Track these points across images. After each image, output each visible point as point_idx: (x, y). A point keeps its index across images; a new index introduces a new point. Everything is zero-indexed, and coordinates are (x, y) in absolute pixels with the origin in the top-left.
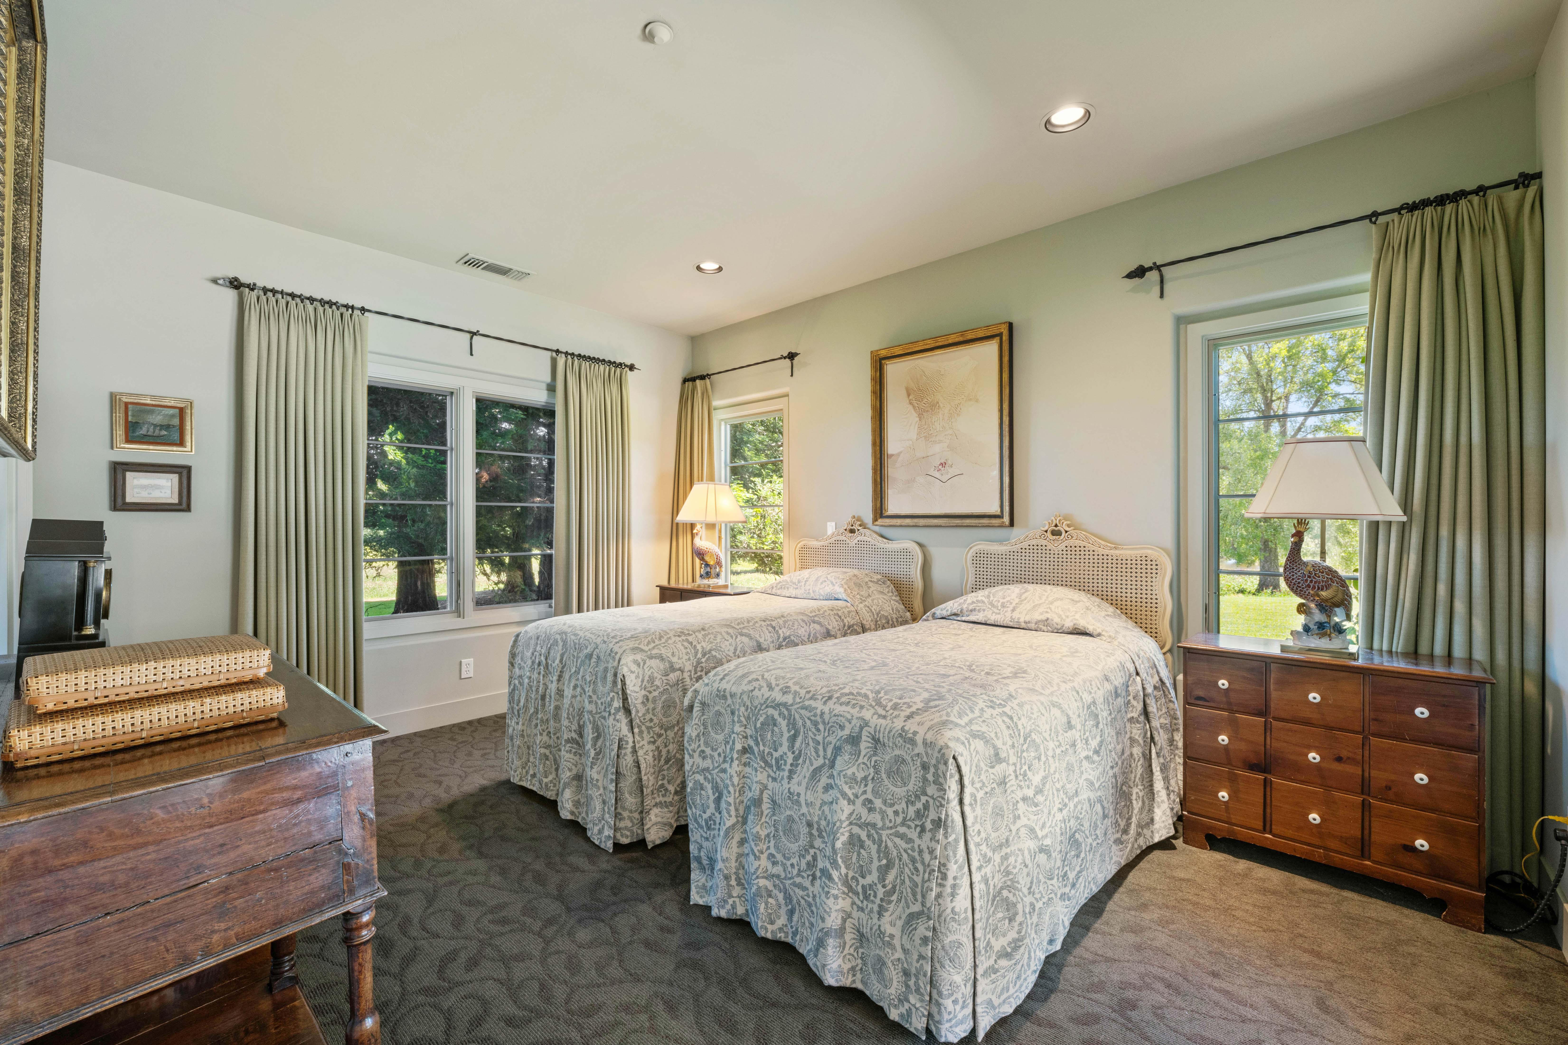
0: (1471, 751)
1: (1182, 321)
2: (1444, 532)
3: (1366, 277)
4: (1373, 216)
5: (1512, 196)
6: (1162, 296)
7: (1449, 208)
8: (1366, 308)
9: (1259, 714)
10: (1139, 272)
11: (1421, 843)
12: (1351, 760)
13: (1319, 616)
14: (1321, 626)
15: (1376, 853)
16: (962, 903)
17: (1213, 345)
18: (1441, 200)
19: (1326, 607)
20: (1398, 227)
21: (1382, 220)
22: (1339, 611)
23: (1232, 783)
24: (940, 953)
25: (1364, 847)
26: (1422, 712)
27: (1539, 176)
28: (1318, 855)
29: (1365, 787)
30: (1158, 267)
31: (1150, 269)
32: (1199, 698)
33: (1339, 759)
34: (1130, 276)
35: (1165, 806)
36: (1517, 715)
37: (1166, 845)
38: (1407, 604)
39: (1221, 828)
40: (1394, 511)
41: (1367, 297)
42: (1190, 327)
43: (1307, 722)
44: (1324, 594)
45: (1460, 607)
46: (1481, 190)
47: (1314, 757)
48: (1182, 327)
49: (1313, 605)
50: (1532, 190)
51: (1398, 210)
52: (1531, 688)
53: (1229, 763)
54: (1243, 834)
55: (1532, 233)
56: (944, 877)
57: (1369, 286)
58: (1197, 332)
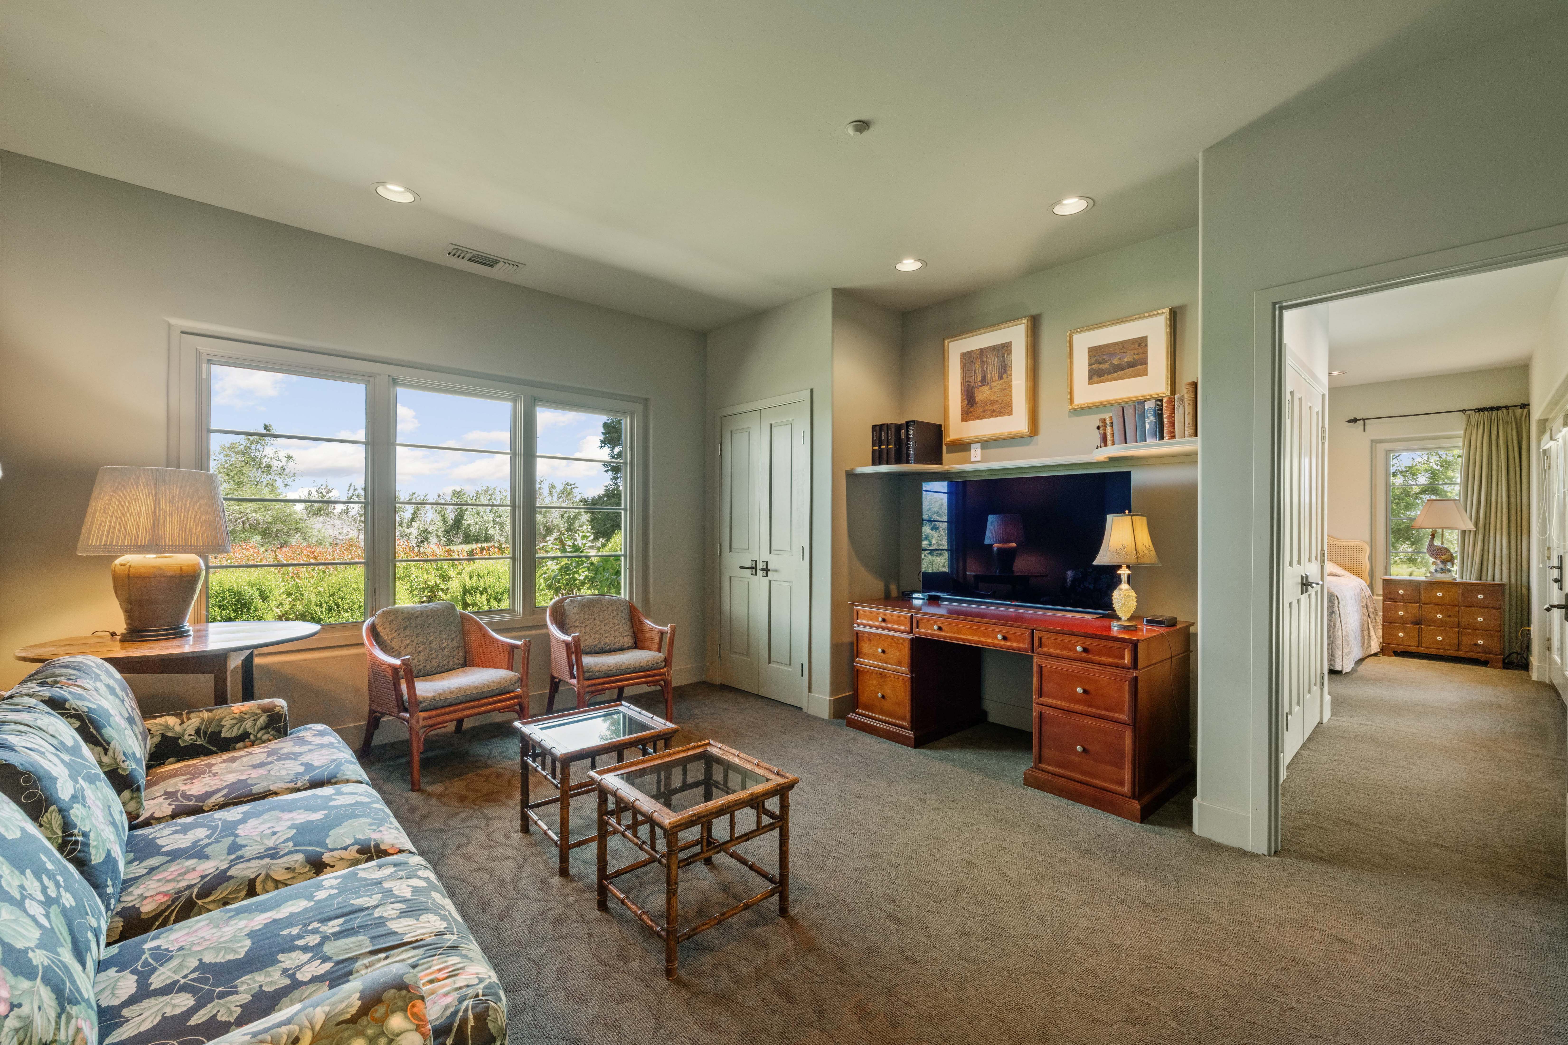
0: (1498, 608)
1: (1374, 442)
2: (1492, 534)
3: (1462, 432)
4: (1464, 411)
5: (1519, 411)
6: (1364, 430)
7: (1494, 413)
8: (1461, 444)
9: (1417, 603)
10: (1355, 421)
11: (1480, 642)
12: (1455, 616)
13: (1441, 566)
14: (1442, 569)
15: (1463, 648)
16: (1340, 634)
17: (1388, 452)
18: (1492, 409)
19: (1444, 562)
20: (1475, 417)
21: (1467, 413)
22: (1449, 564)
23: (1404, 630)
24: (1334, 647)
25: (1459, 647)
26: (1480, 596)
27: (1528, 405)
28: (1441, 652)
29: (1459, 625)
30: (1364, 420)
31: (1360, 420)
32: (1390, 598)
33: (1449, 616)
34: (1349, 421)
35: (1376, 640)
36: (1519, 601)
37: (1376, 655)
38: (1477, 562)
39: (1400, 648)
40: (1472, 527)
41: (1461, 439)
42: (1378, 445)
43: (1437, 604)
44: (1443, 557)
45: (1498, 562)
46: (1507, 407)
47: (1439, 616)
48: (1374, 444)
49: (1439, 562)
50: (1526, 411)
51: (1474, 410)
52: (1524, 591)
53: (1403, 623)
54: (1410, 649)
55: (1525, 424)
56: (1335, 626)
57: (1462, 435)
58: (1381, 447)
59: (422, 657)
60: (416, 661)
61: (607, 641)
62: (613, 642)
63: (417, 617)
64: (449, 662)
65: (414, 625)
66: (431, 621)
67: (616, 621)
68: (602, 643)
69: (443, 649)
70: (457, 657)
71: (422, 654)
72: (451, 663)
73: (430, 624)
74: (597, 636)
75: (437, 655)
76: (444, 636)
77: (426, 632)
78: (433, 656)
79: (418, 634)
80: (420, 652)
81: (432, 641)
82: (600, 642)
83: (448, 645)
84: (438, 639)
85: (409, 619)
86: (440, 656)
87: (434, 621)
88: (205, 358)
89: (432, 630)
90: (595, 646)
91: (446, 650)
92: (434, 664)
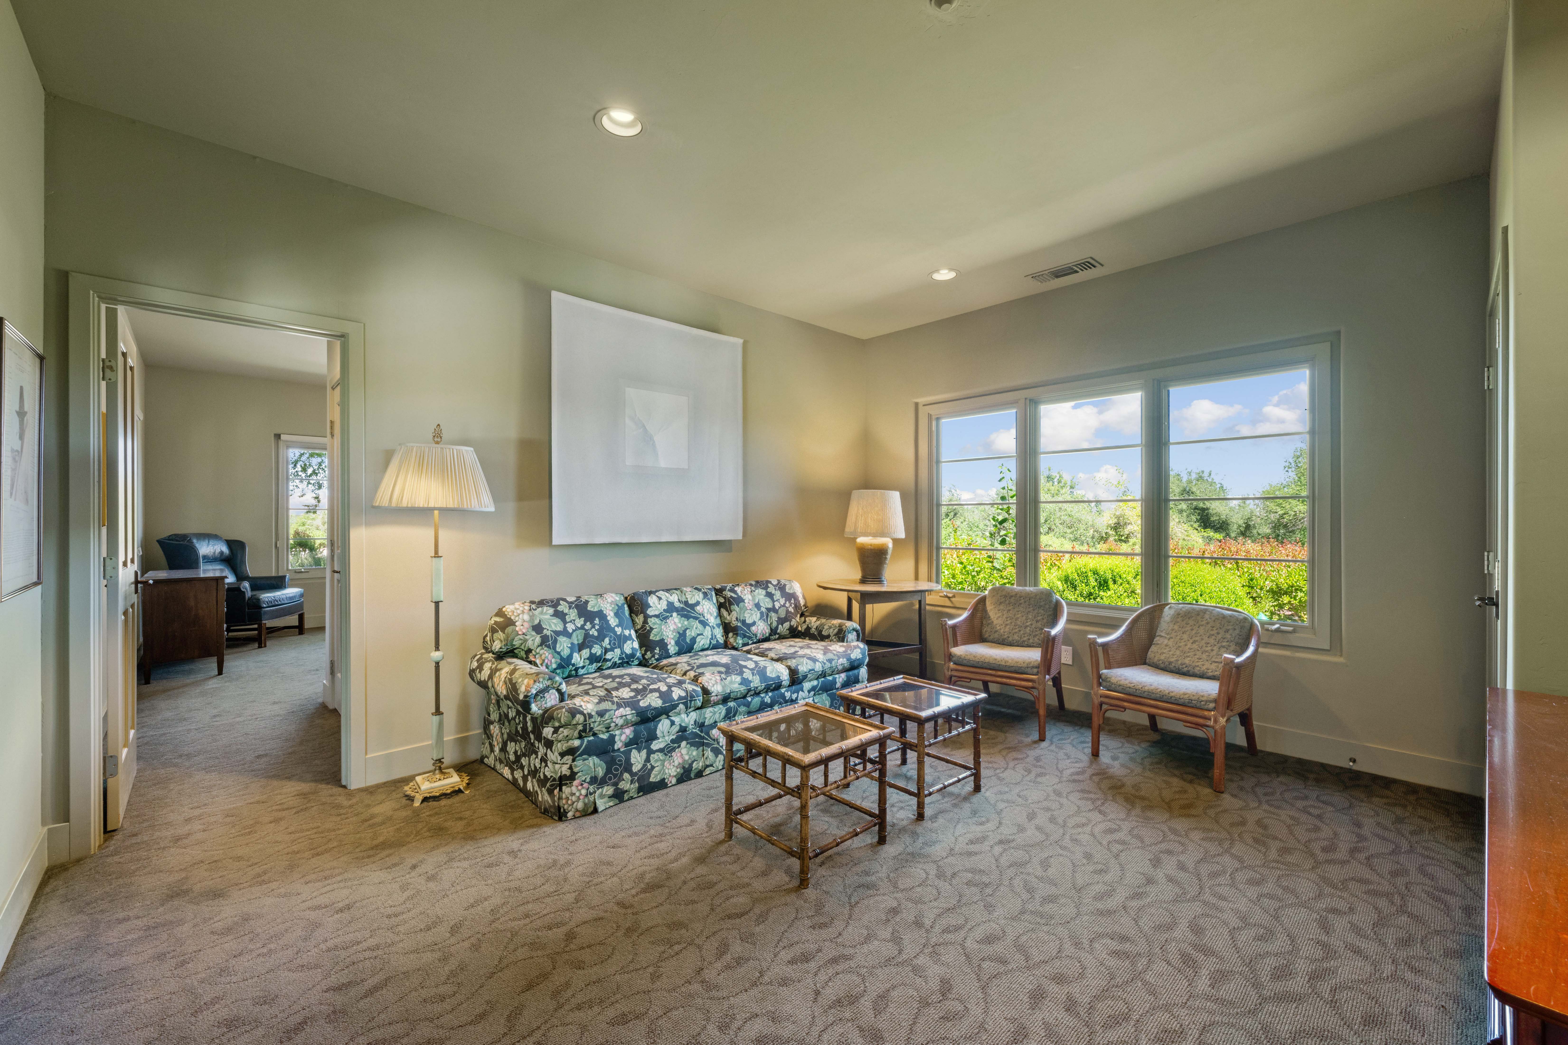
59: (1007, 630)
60: (1002, 631)
61: (1187, 661)
62: (1194, 664)
63: (1012, 596)
64: (1029, 639)
65: (1007, 602)
66: (1022, 601)
67: (1212, 641)
68: (1179, 662)
69: (1026, 627)
70: (1037, 637)
71: (1008, 627)
72: (1031, 641)
73: (1021, 604)
74: (1178, 653)
75: (1020, 631)
76: (1030, 617)
77: (1016, 610)
78: (1016, 630)
79: (1009, 610)
80: (1007, 625)
81: (1018, 618)
82: (1177, 661)
83: (1031, 625)
84: (1024, 618)
85: (1005, 596)
86: (1022, 632)
87: (1025, 602)
88: (934, 417)
89: (1022, 609)
90: (1170, 663)
91: (1029, 628)
92: (1016, 637)
